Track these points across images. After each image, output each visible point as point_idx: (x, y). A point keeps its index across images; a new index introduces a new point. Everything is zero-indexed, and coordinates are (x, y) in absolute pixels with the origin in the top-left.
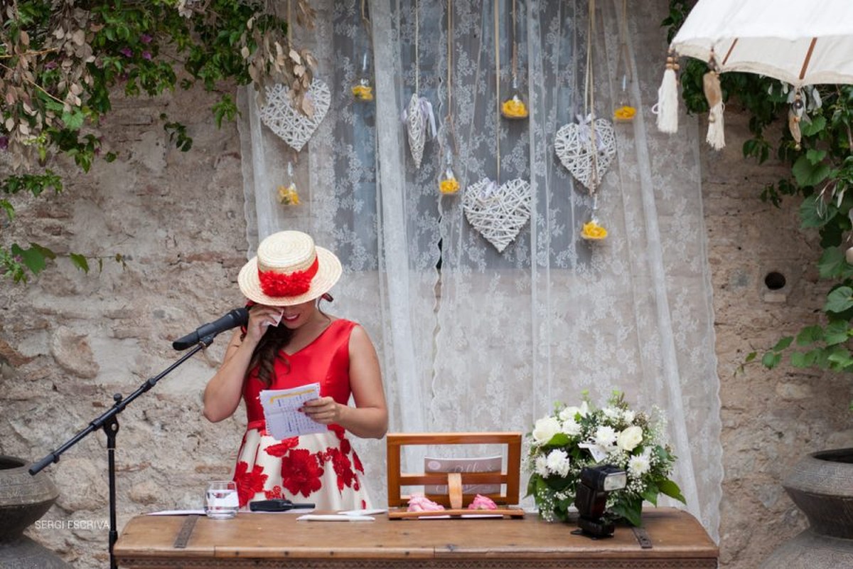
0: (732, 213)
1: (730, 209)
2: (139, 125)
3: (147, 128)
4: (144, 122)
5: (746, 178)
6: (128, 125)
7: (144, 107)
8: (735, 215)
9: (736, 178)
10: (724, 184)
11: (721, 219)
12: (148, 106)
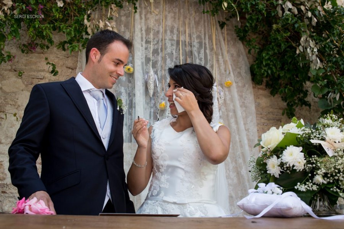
0: (265, 124)
1: (265, 123)
2: (38, 79)
3: (41, 80)
4: (40, 77)
5: (269, 113)
6: (33, 78)
7: (41, 72)
8: (266, 125)
9: (265, 113)
10: (261, 114)
11: (261, 127)
12: (43, 72)
